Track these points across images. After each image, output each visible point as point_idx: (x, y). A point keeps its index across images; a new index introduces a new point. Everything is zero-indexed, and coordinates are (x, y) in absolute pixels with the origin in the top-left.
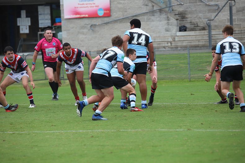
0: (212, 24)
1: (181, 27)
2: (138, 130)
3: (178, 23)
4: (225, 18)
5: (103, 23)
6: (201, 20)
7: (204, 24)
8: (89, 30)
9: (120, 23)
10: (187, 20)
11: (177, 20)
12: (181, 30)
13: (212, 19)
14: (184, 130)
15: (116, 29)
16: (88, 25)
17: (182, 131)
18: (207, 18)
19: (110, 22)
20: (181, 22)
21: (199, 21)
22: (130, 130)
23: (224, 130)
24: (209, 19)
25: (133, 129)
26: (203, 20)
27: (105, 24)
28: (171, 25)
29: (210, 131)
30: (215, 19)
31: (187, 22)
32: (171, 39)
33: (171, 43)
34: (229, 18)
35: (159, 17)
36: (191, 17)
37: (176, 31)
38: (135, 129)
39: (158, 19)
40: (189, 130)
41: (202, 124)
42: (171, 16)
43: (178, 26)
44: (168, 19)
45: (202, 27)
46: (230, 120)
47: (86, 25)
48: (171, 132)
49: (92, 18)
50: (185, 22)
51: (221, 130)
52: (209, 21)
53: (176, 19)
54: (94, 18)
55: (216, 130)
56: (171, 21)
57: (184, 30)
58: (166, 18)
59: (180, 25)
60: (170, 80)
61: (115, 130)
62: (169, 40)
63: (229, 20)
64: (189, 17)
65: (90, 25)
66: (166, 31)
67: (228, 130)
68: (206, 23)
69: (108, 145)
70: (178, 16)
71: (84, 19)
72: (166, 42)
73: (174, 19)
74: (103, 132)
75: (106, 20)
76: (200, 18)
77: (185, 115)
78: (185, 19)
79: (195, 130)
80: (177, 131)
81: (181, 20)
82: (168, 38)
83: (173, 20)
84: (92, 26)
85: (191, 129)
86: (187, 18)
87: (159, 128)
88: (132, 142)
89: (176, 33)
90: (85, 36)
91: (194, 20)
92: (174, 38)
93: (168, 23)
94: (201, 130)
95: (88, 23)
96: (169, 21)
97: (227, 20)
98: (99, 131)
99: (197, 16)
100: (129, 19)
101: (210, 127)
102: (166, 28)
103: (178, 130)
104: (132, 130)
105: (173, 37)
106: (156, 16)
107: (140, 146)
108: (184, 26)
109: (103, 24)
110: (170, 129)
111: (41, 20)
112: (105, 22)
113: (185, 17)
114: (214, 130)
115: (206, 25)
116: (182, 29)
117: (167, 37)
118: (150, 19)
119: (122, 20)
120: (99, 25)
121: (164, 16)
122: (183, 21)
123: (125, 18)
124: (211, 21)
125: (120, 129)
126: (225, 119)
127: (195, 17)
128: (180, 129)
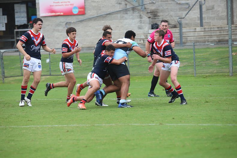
0: (182, 22)
1: (153, 24)
2: (112, 125)
3: (150, 21)
4: (196, 17)
5: (78, 20)
6: (172, 18)
7: (175, 22)
8: (64, 28)
9: (94, 21)
10: (158, 18)
11: (149, 18)
12: (153, 28)
13: (183, 17)
14: (156, 124)
15: (90, 27)
16: (63, 22)
17: (154, 125)
18: (178, 16)
19: (85, 20)
20: (153, 20)
21: (171, 19)
22: (104, 125)
23: (194, 124)
24: (180, 17)
25: (108, 124)
26: (174, 18)
27: (79, 22)
28: (143, 23)
29: (181, 125)
30: (186, 17)
31: (158, 20)
32: (144, 36)
33: (144, 41)
34: (199, 16)
35: (132, 15)
36: (163, 16)
37: (149, 29)
38: (109, 124)
39: (131, 17)
40: (161, 124)
41: (173, 118)
42: (143, 14)
43: (150, 24)
44: (141, 17)
45: (173, 24)
46: (200, 114)
47: (61, 23)
48: (143, 126)
49: (67, 16)
50: (156, 20)
51: (192, 124)
52: (180, 19)
53: (148, 16)
54: (69, 16)
55: (187, 125)
56: (144, 19)
57: (156, 28)
58: (139, 16)
59: (152, 23)
60: (142, 76)
61: (90, 125)
62: (142, 38)
63: (199, 18)
64: (161, 15)
65: (65, 23)
66: (139, 29)
67: (198, 125)
68: (177, 21)
69: (83, 140)
70: (151, 14)
71: (59, 16)
72: (139, 40)
73: (147, 18)
74: (77, 127)
75: (81, 18)
76: (172, 16)
77: (158, 110)
78: (157, 17)
79: (167, 124)
80: (149, 126)
81: (154, 18)
82: (141, 36)
83: (145, 19)
84: (67, 24)
85: (163, 123)
86: (159, 16)
87: (133, 123)
88: (106, 136)
89: (148, 31)
90: (60, 34)
91: (165, 18)
92: (147, 36)
93: (140, 21)
94: (173, 124)
95: (63, 21)
96: (142, 19)
97: (197, 18)
98: (74, 125)
99: (168, 14)
100: (103, 17)
101: (181, 122)
102: (138, 26)
103: (150, 124)
104: (106, 125)
105: (145, 35)
106: (129, 14)
107: (114, 140)
108: (156, 24)
109: (78, 22)
110: (142, 123)
111: (17, 17)
112: (80, 20)
113: (157, 15)
114: (185, 124)
115: (178, 23)
116: (155, 26)
117: (139, 34)
118: (123, 17)
119: (96, 18)
120: (74, 22)
121: (137, 14)
122: (155, 19)
123: (99, 16)
124: (182, 19)
125: (94, 124)
126: (195, 113)
127: (167, 16)
128: (153, 123)
